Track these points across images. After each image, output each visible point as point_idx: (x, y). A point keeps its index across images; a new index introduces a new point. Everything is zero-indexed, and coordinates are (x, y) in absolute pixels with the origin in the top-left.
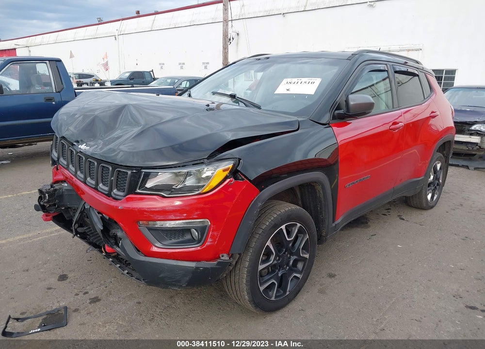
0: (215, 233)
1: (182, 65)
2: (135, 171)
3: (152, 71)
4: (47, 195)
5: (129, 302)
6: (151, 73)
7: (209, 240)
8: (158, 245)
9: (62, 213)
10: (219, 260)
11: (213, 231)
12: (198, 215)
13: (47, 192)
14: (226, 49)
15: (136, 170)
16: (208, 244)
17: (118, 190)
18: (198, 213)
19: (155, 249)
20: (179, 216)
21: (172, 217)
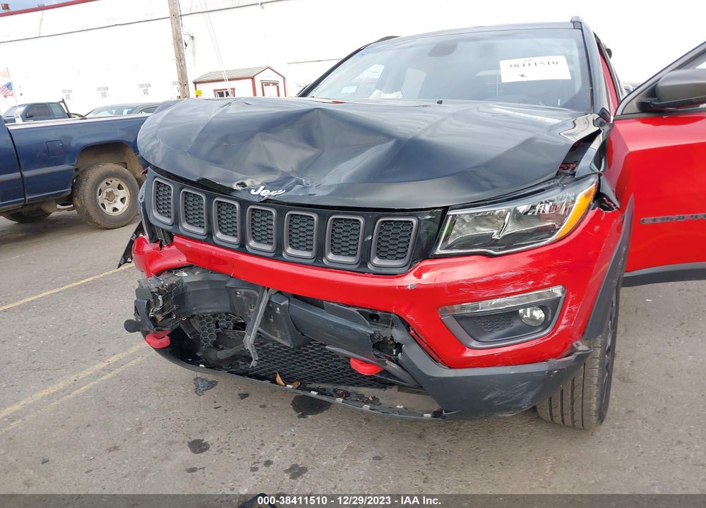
0: (574, 308)
1: (104, 91)
2: (429, 217)
3: (63, 101)
4: (160, 298)
5: (358, 461)
6: (62, 104)
7: (564, 321)
8: (474, 344)
9: (179, 328)
10: (577, 353)
11: (571, 305)
12: (551, 280)
13: (159, 292)
14: (181, 60)
15: (431, 214)
16: (561, 328)
17: (381, 257)
18: (552, 276)
19: (469, 354)
20: (521, 286)
21: (510, 289)
